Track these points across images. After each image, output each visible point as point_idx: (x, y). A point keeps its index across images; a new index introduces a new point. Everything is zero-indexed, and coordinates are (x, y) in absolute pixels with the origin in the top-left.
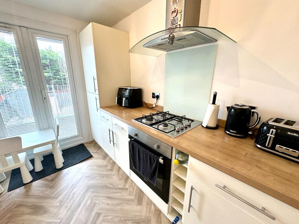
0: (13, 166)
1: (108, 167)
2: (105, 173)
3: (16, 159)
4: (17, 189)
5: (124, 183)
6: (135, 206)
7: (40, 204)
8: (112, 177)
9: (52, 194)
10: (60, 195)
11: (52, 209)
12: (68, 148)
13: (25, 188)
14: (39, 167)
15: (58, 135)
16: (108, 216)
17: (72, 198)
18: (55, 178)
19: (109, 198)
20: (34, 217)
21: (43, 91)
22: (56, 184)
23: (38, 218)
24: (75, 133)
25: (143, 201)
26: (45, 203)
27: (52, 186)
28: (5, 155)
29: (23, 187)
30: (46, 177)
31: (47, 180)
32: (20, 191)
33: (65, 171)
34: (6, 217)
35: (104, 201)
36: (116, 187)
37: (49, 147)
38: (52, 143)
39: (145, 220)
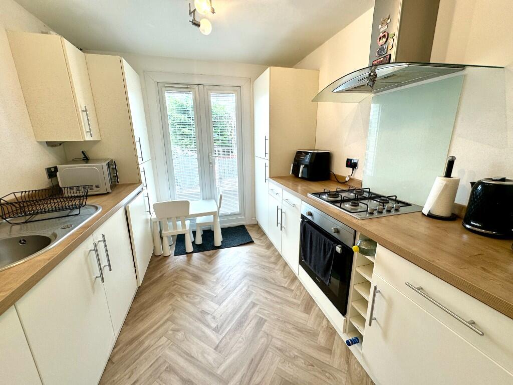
0: (180, 231)
1: (271, 259)
2: (267, 265)
3: (184, 225)
4: (181, 256)
5: (289, 283)
6: (300, 313)
7: (199, 275)
8: (275, 272)
9: (210, 269)
10: (217, 272)
11: (209, 283)
12: (227, 227)
13: (187, 256)
14: (199, 241)
15: (220, 207)
16: (265, 310)
17: (228, 279)
18: (213, 255)
19: (267, 292)
20: (194, 284)
21: (210, 154)
22: (214, 261)
23: (198, 286)
24: (237, 210)
25: (312, 311)
26: (204, 275)
27: (210, 261)
28: (176, 217)
29: (185, 255)
30: (205, 252)
31: (204, 254)
32: (182, 258)
33: (223, 251)
34: (173, 276)
35: (263, 294)
36: (279, 284)
37: (210, 218)
38: (214, 214)
39: (311, 332)
